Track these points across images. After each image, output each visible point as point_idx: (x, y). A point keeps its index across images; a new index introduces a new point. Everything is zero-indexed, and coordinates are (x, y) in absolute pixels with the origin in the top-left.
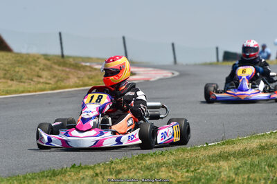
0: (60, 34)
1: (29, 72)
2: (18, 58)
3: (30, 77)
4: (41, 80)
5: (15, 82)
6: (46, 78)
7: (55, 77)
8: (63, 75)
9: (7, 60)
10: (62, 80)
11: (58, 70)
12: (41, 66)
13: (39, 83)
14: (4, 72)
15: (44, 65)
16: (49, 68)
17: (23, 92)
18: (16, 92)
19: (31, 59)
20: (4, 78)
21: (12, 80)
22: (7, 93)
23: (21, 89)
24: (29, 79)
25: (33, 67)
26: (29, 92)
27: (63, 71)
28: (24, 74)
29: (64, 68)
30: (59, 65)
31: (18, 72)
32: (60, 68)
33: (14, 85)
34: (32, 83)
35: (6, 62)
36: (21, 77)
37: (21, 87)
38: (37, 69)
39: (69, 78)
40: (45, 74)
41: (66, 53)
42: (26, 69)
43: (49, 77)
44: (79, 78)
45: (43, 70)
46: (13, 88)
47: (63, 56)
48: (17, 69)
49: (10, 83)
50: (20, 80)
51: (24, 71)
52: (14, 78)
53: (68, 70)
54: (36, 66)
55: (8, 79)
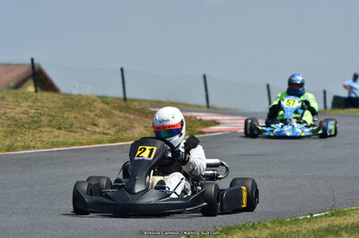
0: (122, 70)
1: (81, 118)
2: (68, 100)
3: (83, 125)
4: (97, 130)
5: (63, 132)
6: (104, 127)
7: (115, 126)
8: (126, 123)
9: (53, 102)
10: (125, 129)
11: (120, 117)
12: (98, 111)
13: (94, 133)
14: (49, 118)
15: (101, 110)
16: (108, 115)
17: (73, 145)
18: (64, 144)
19: (83, 102)
20: (48, 126)
21: (60, 129)
22: (53, 145)
23: (72, 140)
24: (81, 128)
25: (87, 112)
26: (82, 144)
27: (126, 118)
28: (75, 121)
29: (127, 115)
30: (121, 111)
31: (67, 118)
32: (122, 114)
33: (62, 135)
34: (85, 132)
35: (52, 105)
36: (72, 125)
37: (71, 137)
38: (92, 115)
39: (134, 127)
40: (102, 121)
41: (129, 95)
42: (77, 115)
43: (107, 126)
44: (145, 127)
45: (100, 116)
46: (61, 139)
47: (125, 99)
48: (66, 115)
49: (57, 132)
50: (70, 129)
51: (75, 117)
52: (62, 126)
53: (132, 117)
54: (91, 111)
55: (54, 127)
